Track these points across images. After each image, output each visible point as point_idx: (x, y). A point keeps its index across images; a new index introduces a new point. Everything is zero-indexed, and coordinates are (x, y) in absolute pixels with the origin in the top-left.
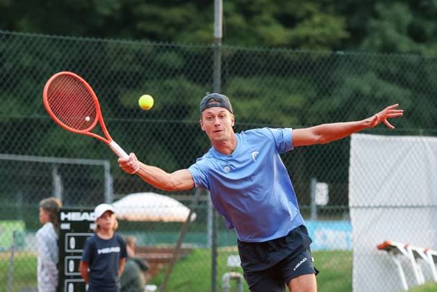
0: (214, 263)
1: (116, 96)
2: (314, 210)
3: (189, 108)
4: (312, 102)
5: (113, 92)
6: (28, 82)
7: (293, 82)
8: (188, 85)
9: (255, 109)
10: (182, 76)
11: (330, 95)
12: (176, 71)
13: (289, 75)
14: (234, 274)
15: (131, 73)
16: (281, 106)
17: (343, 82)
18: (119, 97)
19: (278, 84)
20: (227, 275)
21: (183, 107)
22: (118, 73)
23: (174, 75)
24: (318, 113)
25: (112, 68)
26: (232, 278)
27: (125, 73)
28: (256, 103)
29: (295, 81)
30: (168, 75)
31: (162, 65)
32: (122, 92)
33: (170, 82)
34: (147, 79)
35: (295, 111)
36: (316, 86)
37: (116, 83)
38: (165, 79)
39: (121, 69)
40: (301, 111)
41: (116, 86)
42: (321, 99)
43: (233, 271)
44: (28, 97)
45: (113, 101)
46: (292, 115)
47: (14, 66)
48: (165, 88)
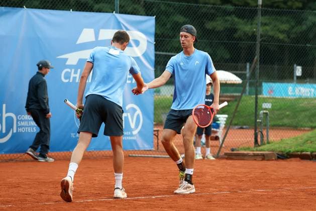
0: (256, 106)
1: (204, 24)
2: (295, 78)
3: (237, 29)
4: (293, 27)
5: (202, 22)
6: (164, 17)
7: (284, 18)
8: (236, 19)
9: (266, 30)
10: (234, 15)
11: (301, 24)
12: (231, 12)
13: (282, 15)
14: (265, 111)
15: (211, 14)
16: (278, 29)
17: (307, 18)
18: (205, 24)
19: (277, 19)
20: (262, 112)
21: (234, 29)
22: (205, 13)
23: (230, 15)
24: (295, 32)
25: (202, 11)
26: (264, 113)
27: (208, 13)
28: (267, 28)
29: (285, 18)
30: (227, 14)
31: (225, 10)
32: (206, 22)
33: (228, 18)
34: (218, 16)
35: (285, 31)
36: (294, 20)
37: (204, 18)
38: (226, 16)
39: (206, 11)
40: (288, 31)
41: (204, 19)
42: (297, 26)
43: (264, 110)
44: (164, 23)
45: (202, 26)
46: (284, 33)
47: (158, 10)
48: (226, 21)
